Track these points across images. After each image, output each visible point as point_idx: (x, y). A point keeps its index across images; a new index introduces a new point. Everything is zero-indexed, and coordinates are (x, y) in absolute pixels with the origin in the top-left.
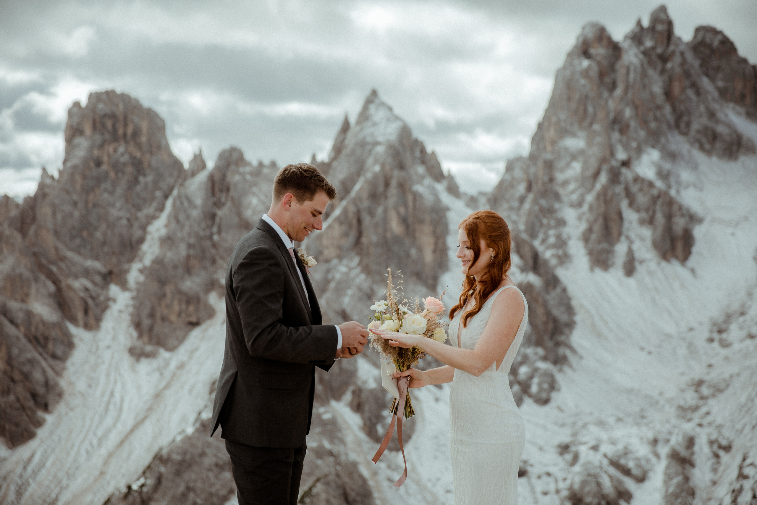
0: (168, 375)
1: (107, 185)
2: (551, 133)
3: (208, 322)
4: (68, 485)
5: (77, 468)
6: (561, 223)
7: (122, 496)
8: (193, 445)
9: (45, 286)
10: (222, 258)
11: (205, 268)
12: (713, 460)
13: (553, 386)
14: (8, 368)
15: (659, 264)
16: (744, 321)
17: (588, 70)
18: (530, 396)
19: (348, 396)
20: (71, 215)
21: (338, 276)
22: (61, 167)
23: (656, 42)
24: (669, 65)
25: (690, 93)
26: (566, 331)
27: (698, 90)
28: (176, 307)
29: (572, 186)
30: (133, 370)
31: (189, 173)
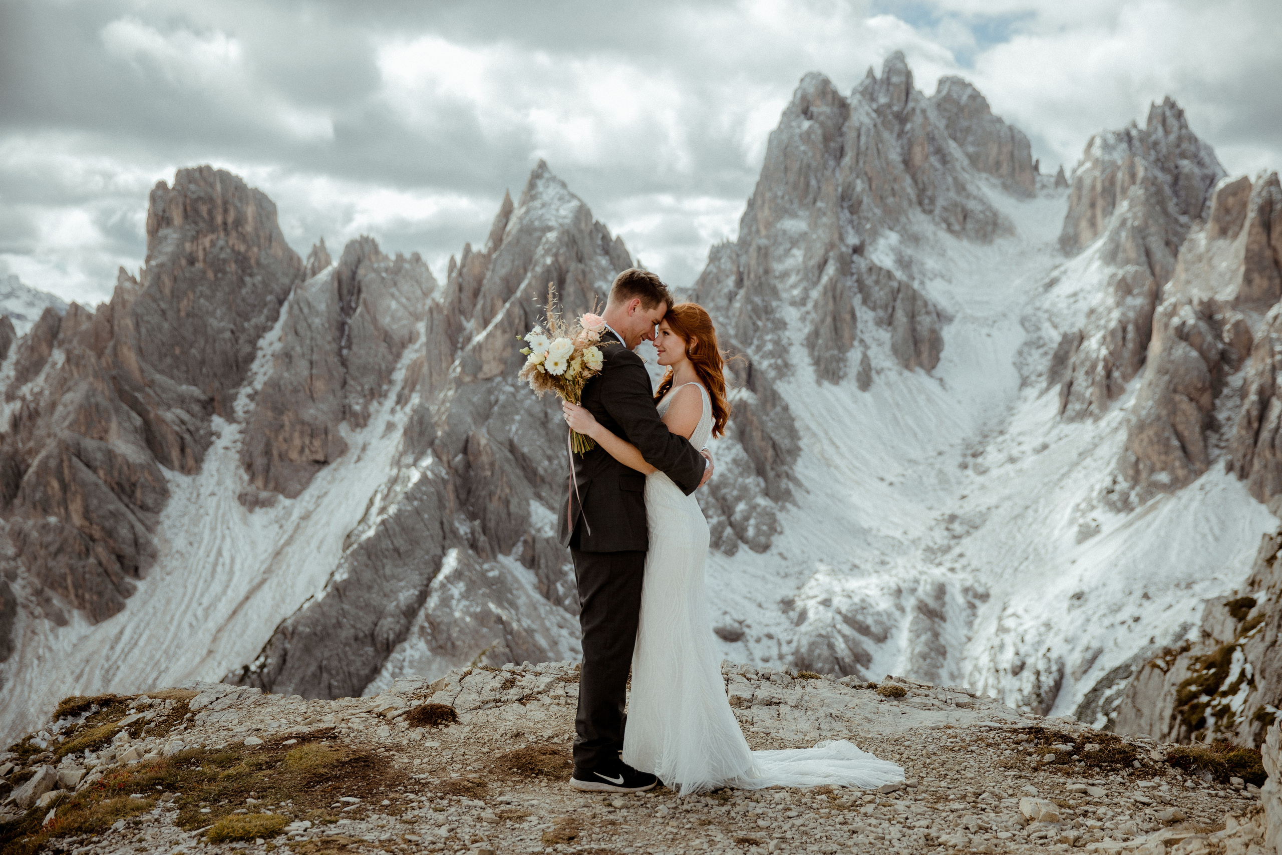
0: (289, 527)
1: (204, 289)
2: (765, 213)
3: (339, 460)
4: (167, 668)
5: (178, 647)
6: (781, 325)
7: (236, 679)
8: (323, 614)
9: (129, 418)
10: (354, 379)
11: (333, 391)
12: (969, 611)
13: (773, 528)
14: (87, 524)
15: (901, 374)
16: (1004, 441)
17: (809, 133)
18: (746, 542)
19: (519, 549)
20: (160, 328)
21: (502, 398)
22: (144, 267)
23: (892, 99)
24: (908, 126)
25: (934, 160)
26: (788, 459)
27: (944, 158)
28: (297, 442)
29: (793, 279)
30: (245, 521)
31: (309, 272)
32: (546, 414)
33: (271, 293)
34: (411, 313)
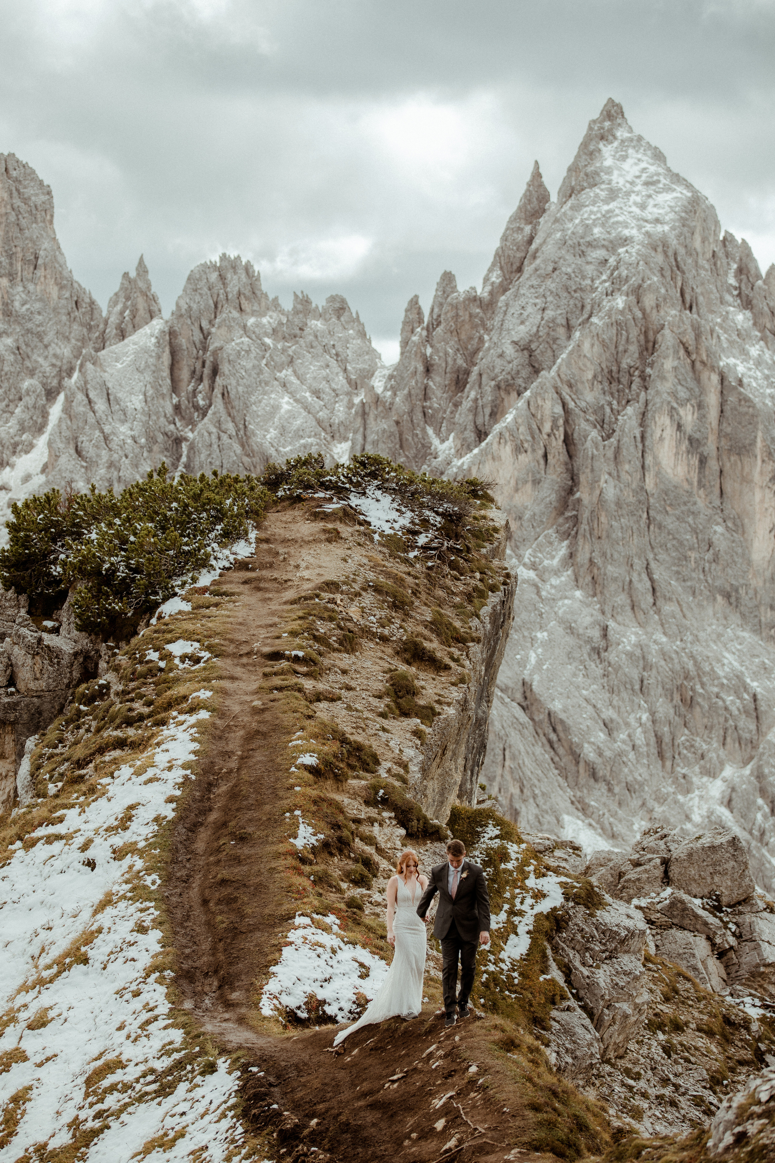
31: (112, 331)
32: (605, 630)
33: (32, 373)
34: (319, 422)
